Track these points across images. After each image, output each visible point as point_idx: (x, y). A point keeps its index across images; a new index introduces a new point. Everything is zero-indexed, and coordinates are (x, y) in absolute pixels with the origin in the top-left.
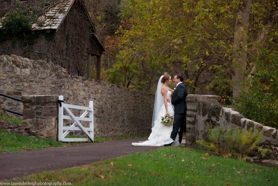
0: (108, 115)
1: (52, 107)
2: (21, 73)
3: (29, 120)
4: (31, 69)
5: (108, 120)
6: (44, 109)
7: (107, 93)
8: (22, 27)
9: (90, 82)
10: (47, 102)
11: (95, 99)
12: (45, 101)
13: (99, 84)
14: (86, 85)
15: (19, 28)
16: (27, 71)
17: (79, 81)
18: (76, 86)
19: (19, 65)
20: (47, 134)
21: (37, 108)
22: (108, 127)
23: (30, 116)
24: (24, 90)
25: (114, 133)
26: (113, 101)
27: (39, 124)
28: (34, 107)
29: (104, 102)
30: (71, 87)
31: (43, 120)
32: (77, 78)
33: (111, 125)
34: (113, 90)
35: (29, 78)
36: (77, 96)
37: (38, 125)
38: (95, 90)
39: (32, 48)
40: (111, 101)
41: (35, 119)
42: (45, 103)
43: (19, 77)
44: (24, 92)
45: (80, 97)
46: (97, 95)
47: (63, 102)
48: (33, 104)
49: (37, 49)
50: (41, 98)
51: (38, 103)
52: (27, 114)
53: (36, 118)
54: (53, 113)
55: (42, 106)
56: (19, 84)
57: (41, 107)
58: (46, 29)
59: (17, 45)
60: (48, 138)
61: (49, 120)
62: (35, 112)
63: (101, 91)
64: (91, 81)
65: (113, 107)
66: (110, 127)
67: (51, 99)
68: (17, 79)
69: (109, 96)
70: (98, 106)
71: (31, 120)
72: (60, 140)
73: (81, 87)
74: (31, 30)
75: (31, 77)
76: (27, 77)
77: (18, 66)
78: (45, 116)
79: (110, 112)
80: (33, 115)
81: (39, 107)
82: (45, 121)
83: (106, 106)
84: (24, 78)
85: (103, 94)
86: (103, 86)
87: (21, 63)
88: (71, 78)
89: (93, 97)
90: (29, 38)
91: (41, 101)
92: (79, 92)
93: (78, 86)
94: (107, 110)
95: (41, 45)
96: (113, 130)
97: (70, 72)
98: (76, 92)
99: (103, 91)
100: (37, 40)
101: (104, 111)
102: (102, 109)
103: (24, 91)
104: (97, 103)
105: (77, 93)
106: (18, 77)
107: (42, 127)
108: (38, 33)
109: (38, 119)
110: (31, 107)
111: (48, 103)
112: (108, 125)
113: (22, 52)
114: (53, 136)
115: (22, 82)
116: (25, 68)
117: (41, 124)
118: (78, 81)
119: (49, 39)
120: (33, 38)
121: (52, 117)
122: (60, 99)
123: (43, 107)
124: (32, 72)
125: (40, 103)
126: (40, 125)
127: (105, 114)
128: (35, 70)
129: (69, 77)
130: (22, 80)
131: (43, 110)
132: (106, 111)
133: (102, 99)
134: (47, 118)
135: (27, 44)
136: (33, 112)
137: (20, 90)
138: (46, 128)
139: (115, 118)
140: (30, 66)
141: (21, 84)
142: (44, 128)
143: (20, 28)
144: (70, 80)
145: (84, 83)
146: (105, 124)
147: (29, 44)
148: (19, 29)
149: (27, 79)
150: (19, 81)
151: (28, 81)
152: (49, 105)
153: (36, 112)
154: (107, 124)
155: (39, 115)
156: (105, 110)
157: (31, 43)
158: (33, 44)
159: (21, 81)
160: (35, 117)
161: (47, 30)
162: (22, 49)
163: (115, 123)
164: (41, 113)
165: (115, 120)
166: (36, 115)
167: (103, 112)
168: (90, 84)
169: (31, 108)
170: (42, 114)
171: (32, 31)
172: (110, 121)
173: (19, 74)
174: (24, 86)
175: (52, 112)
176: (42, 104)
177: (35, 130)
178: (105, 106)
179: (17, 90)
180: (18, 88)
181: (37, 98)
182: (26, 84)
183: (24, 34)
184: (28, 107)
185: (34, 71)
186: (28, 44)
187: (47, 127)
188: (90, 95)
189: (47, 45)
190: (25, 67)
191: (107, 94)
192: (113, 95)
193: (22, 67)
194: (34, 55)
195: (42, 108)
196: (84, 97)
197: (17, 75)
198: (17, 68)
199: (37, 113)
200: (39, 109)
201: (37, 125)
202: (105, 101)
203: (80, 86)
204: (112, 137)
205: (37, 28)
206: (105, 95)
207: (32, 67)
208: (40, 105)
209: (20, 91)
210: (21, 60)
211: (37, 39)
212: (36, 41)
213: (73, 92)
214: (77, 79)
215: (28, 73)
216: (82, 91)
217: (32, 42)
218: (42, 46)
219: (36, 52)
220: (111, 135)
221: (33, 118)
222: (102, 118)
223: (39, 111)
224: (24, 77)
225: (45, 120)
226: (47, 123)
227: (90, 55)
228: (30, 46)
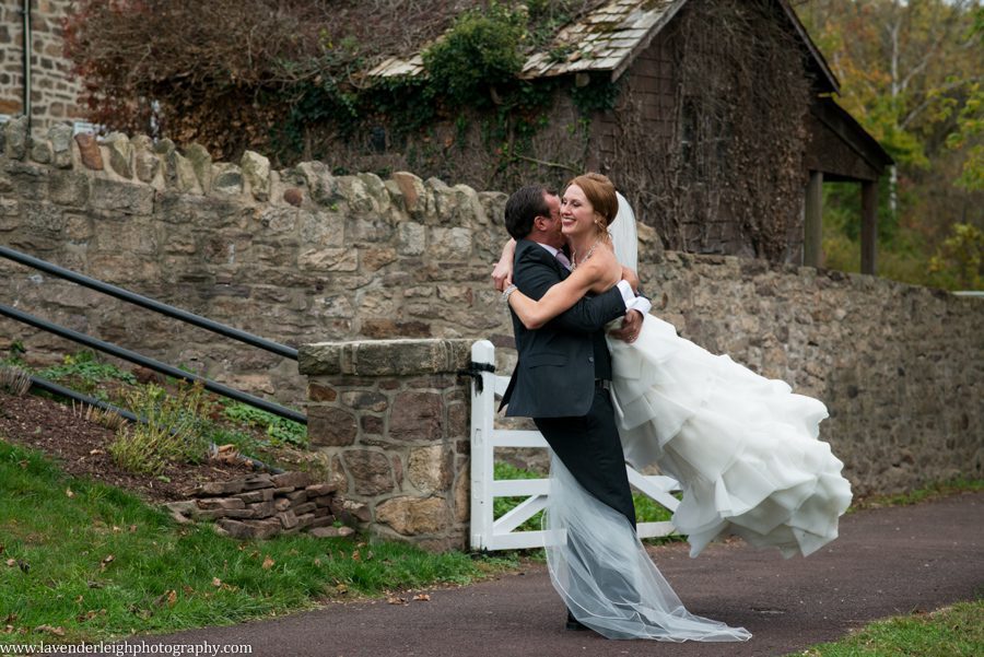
0: (882, 405)
1: (424, 397)
2: (428, 246)
3: (331, 451)
4: (477, 227)
5: (884, 422)
6: (395, 405)
7: (879, 320)
8: (480, 66)
9: (784, 277)
10: (403, 373)
11: (811, 343)
12: (394, 366)
13: (835, 284)
14: (766, 292)
15: (471, 72)
16: (460, 237)
17: (724, 273)
18: (706, 294)
19: (419, 213)
20: (408, 517)
21: (364, 401)
22: (884, 448)
23: (334, 434)
24: (441, 314)
25: (916, 471)
26: (908, 347)
27: (375, 473)
28: (352, 396)
29: (862, 356)
30: (677, 300)
31: (391, 454)
32: (712, 263)
33: (897, 441)
34: (910, 308)
35: (466, 265)
36: (713, 335)
37: (369, 477)
38: (812, 309)
39: (527, 150)
40: (897, 350)
41: (356, 448)
42: (397, 377)
43: (421, 263)
44: (444, 322)
45: (726, 339)
46: (823, 328)
47: (490, 369)
48: (347, 381)
49: (547, 151)
50: (379, 354)
51: (365, 376)
52: (322, 426)
53: (362, 442)
54: (429, 421)
55: (383, 391)
56: (418, 292)
57: (381, 395)
58: (575, 73)
59: (475, 139)
60: (411, 535)
61: (413, 456)
62: (358, 415)
63: (849, 312)
64: (792, 276)
65: (907, 371)
66: (889, 450)
67: (420, 359)
68: (412, 270)
69: (888, 331)
70: (827, 370)
71: (340, 455)
72: (476, 544)
73: (737, 301)
74: (521, 77)
75: (479, 262)
76: (456, 262)
77: (415, 217)
78: (396, 437)
79: (893, 392)
80: (346, 432)
81: (374, 394)
82: (397, 460)
83: (873, 370)
84: (445, 266)
85: (859, 326)
86: (861, 294)
87: (431, 206)
88: (680, 263)
89: (804, 338)
90: (515, 111)
91: (379, 369)
92: (723, 318)
93: (717, 296)
94: (878, 385)
95: (562, 135)
96: (907, 459)
97: (705, 241)
98: (704, 318)
99: (857, 311)
100: (545, 117)
101: (862, 388)
102: (853, 384)
103: (443, 318)
104: (823, 361)
105: (711, 322)
106: (414, 261)
107: (387, 484)
108: (548, 88)
109: (371, 448)
110: (338, 396)
111: (408, 375)
112: (882, 444)
113: (493, 166)
114: (433, 527)
115: (435, 284)
116: (448, 225)
117: (382, 474)
118: (717, 274)
119: (590, 109)
120: (530, 107)
121: (427, 442)
122: (475, 359)
123: (390, 393)
124: (480, 241)
125: (375, 376)
126: (378, 479)
127: (867, 399)
128: (494, 231)
129: (669, 261)
130: (435, 274)
131: (388, 410)
132: (874, 388)
133: (853, 344)
134: (408, 443)
135: (508, 132)
136: (349, 419)
137: (422, 316)
138: (401, 490)
139: (919, 413)
140: (474, 217)
141: (427, 291)
142: (396, 489)
143: (475, 73)
144: (675, 271)
145: (756, 284)
146: (867, 439)
147: (517, 132)
148: (470, 76)
149: (458, 269)
150: (420, 278)
151: (460, 277)
152: (414, 387)
153: (359, 420)
154: (879, 441)
155: (373, 431)
156: (865, 384)
157: (524, 129)
158: (531, 133)
159: (430, 279)
160: (358, 439)
161: (578, 76)
162: (493, 155)
163: (922, 434)
164: (379, 421)
165: (917, 422)
166: (360, 430)
167: (853, 393)
168: (789, 286)
169: (341, 400)
170: (386, 429)
171: (522, 80)
172: (894, 428)
173: (422, 249)
174: (443, 299)
175: (425, 416)
176: (383, 380)
177: (358, 498)
178: (864, 368)
179: (411, 314)
180: (414, 308)
181: (361, 352)
182: (454, 289)
183: (495, 95)
184: (327, 394)
185: (493, 238)
186: (512, 135)
187: (406, 486)
188: (785, 330)
189: (581, 135)
190: (448, 221)
191: (876, 325)
192: (909, 326)
193: (436, 221)
194: (533, 177)
195: (386, 398)
196: (754, 336)
197: (410, 255)
198: (413, 225)
199: (364, 421)
200: (373, 402)
201: (365, 474)
202: (869, 350)
203: (732, 294)
204: (905, 488)
205: (543, 68)
206: (866, 330)
207: (484, 219)
208: (376, 385)
209: (422, 321)
210: (435, 192)
211: (546, 113)
212: (541, 122)
213: (687, 318)
214: (715, 267)
215: (460, 244)
216: (743, 313)
217: (526, 124)
218: (565, 139)
219: (542, 166)
220: (897, 481)
221: (350, 445)
222: (849, 417)
223: (372, 411)
224: (442, 262)
225: (399, 454)
226: (405, 469)
227: (820, 177)
228: (520, 142)
